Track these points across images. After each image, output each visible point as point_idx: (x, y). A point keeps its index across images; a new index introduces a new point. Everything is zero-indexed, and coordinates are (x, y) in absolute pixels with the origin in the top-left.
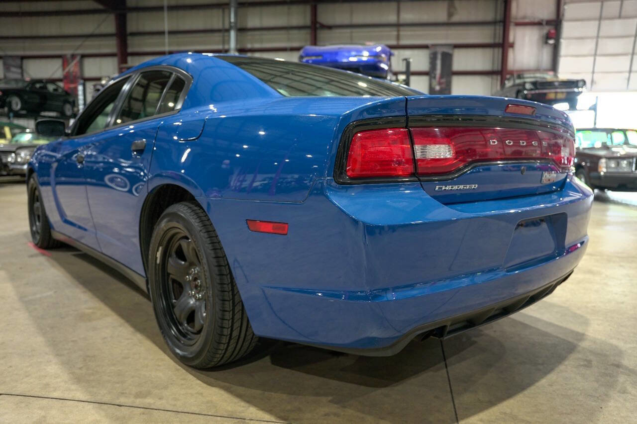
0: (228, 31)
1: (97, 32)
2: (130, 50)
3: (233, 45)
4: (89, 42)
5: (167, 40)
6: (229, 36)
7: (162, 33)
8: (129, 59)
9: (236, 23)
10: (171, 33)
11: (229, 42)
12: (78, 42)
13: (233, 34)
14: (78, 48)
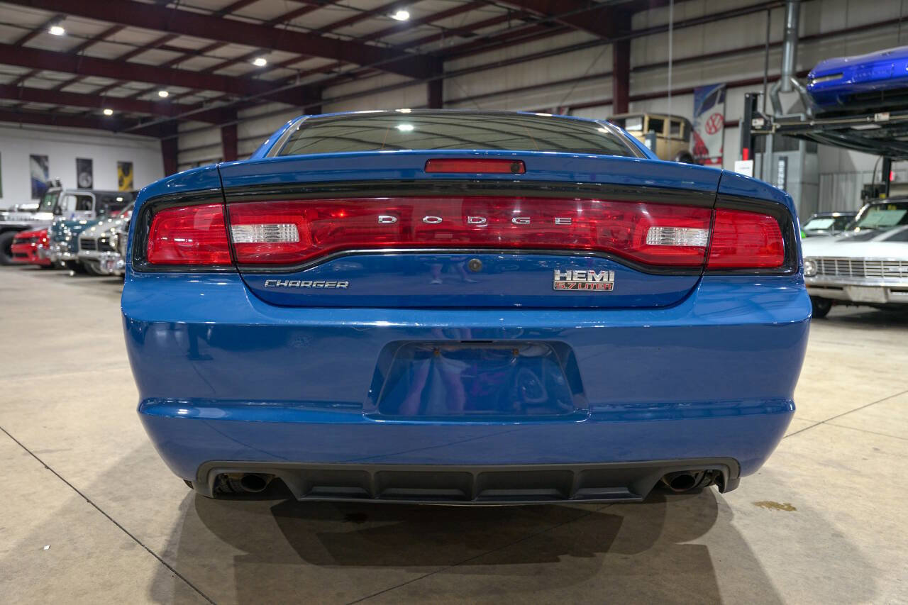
0: (781, 44)
1: (592, 72)
2: (632, 93)
3: (788, 67)
4: (580, 88)
5: (670, 74)
6: (783, 53)
7: (665, 64)
8: (631, 106)
9: (796, 29)
10: (676, 63)
11: (781, 63)
12: (566, 90)
13: (789, 47)
14: (567, 97)
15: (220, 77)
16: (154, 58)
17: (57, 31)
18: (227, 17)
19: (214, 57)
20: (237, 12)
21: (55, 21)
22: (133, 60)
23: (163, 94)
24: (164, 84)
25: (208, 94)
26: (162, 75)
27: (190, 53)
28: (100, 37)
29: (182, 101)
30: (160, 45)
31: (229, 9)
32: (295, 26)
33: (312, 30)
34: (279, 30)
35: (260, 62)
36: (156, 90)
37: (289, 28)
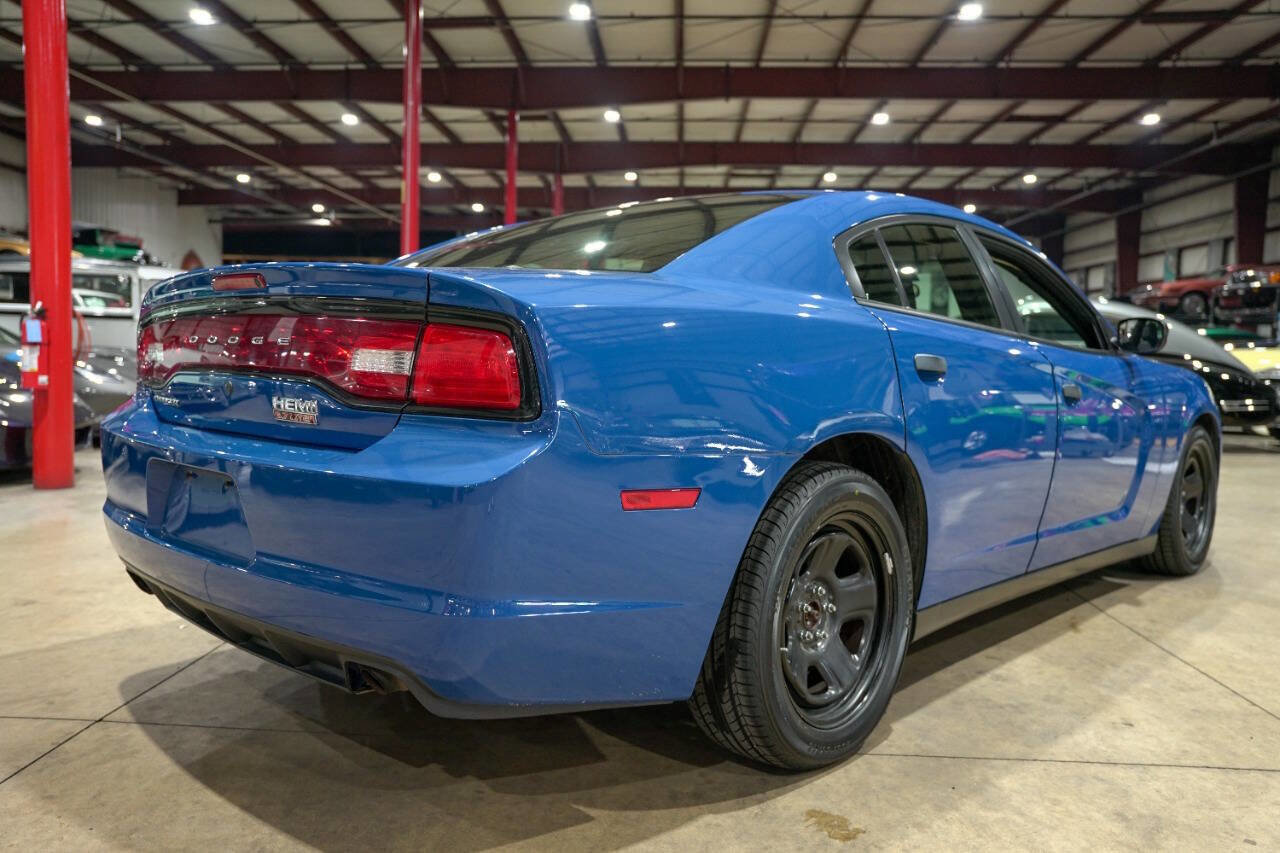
15: (1102, 147)
16: (1006, 134)
17: (881, 119)
18: (1083, 65)
19: (1081, 122)
20: (1094, 56)
21: (878, 108)
22: (981, 140)
23: (1030, 179)
24: (1029, 166)
25: (1094, 173)
26: (1023, 155)
27: (1051, 121)
28: (933, 119)
29: (1060, 186)
30: (1007, 116)
31: (1084, 54)
32: (1187, 59)
33: (1226, 59)
34: (1165, 69)
35: (1151, 120)
36: (1020, 175)
37: (1180, 64)
